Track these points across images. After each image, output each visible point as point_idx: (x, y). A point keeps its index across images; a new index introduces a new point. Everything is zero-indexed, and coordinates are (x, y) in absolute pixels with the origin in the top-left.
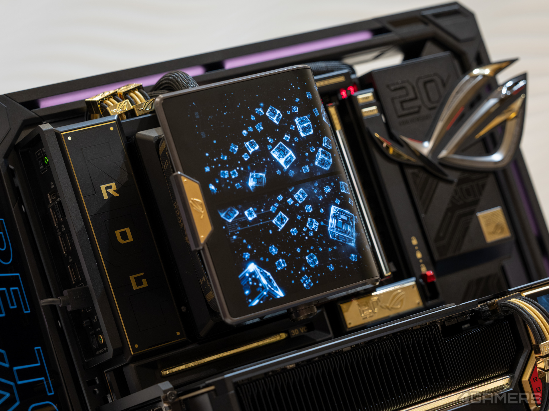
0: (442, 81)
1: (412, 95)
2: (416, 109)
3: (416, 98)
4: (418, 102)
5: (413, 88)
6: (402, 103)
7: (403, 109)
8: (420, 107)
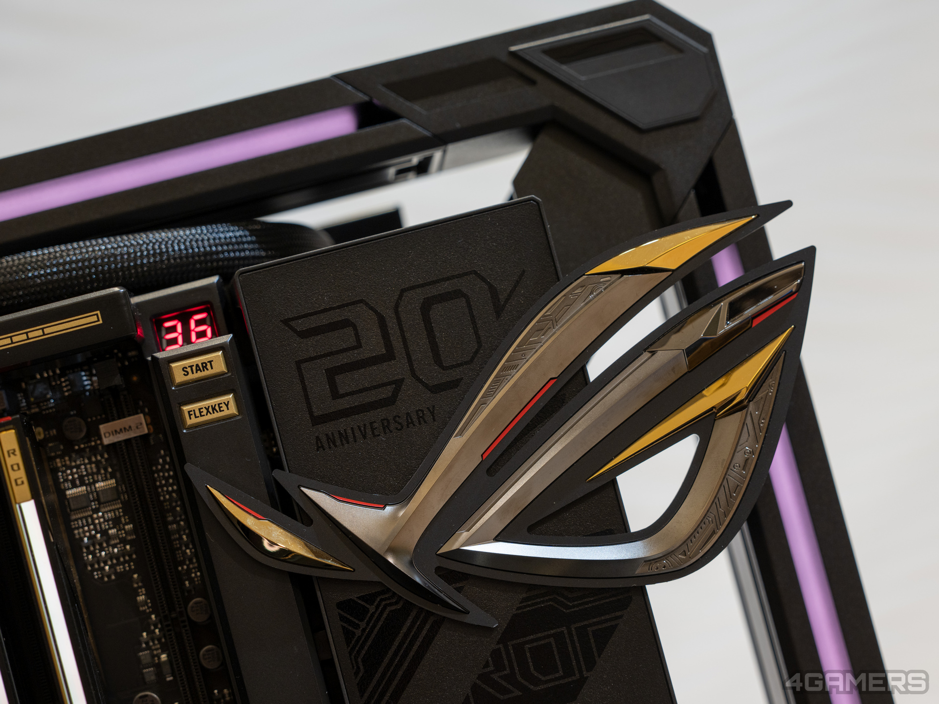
0: (493, 292)
1: (373, 345)
2: (386, 393)
3: (389, 356)
4: (397, 369)
5: (382, 322)
6: (332, 374)
7: (336, 395)
8: (398, 384)
